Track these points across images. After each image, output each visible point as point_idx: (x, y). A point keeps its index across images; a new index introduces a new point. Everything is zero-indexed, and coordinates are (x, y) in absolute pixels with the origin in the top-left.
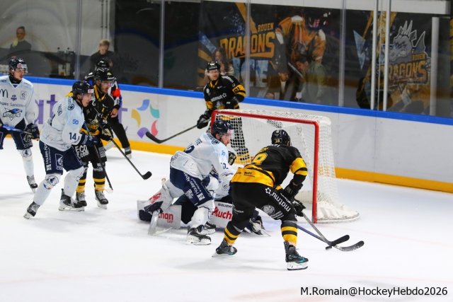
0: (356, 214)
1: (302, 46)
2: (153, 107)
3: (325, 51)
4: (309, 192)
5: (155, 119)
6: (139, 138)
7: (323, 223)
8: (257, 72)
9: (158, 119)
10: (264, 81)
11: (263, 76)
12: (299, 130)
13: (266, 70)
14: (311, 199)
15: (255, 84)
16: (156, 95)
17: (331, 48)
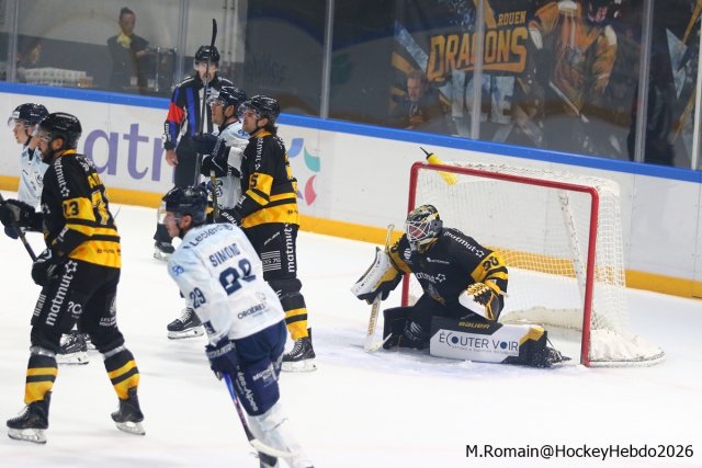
0: (659, 352)
1: (575, 53)
2: (308, 151)
3: (615, 64)
4: (576, 310)
5: (312, 173)
7: (598, 367)
8: (493, 95)
9: (318, 173)
10: (506, 112)
11: (505, 105)
12: (564, 203)
13: (510, 94)
14: (581, 326)
15: (490, 116)
16: (316, 131)
17: (627, 59)
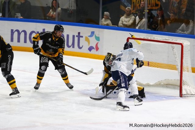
1: (175, 3)
2: (96, 35)
3: (187, 6)
4: (178, 80)
5: (97, 42)
6: (89, 51)
7: (185, 97)
9: (99, 42)
12: (173, 48)
14: (179, 84)
16: (98, 29)
